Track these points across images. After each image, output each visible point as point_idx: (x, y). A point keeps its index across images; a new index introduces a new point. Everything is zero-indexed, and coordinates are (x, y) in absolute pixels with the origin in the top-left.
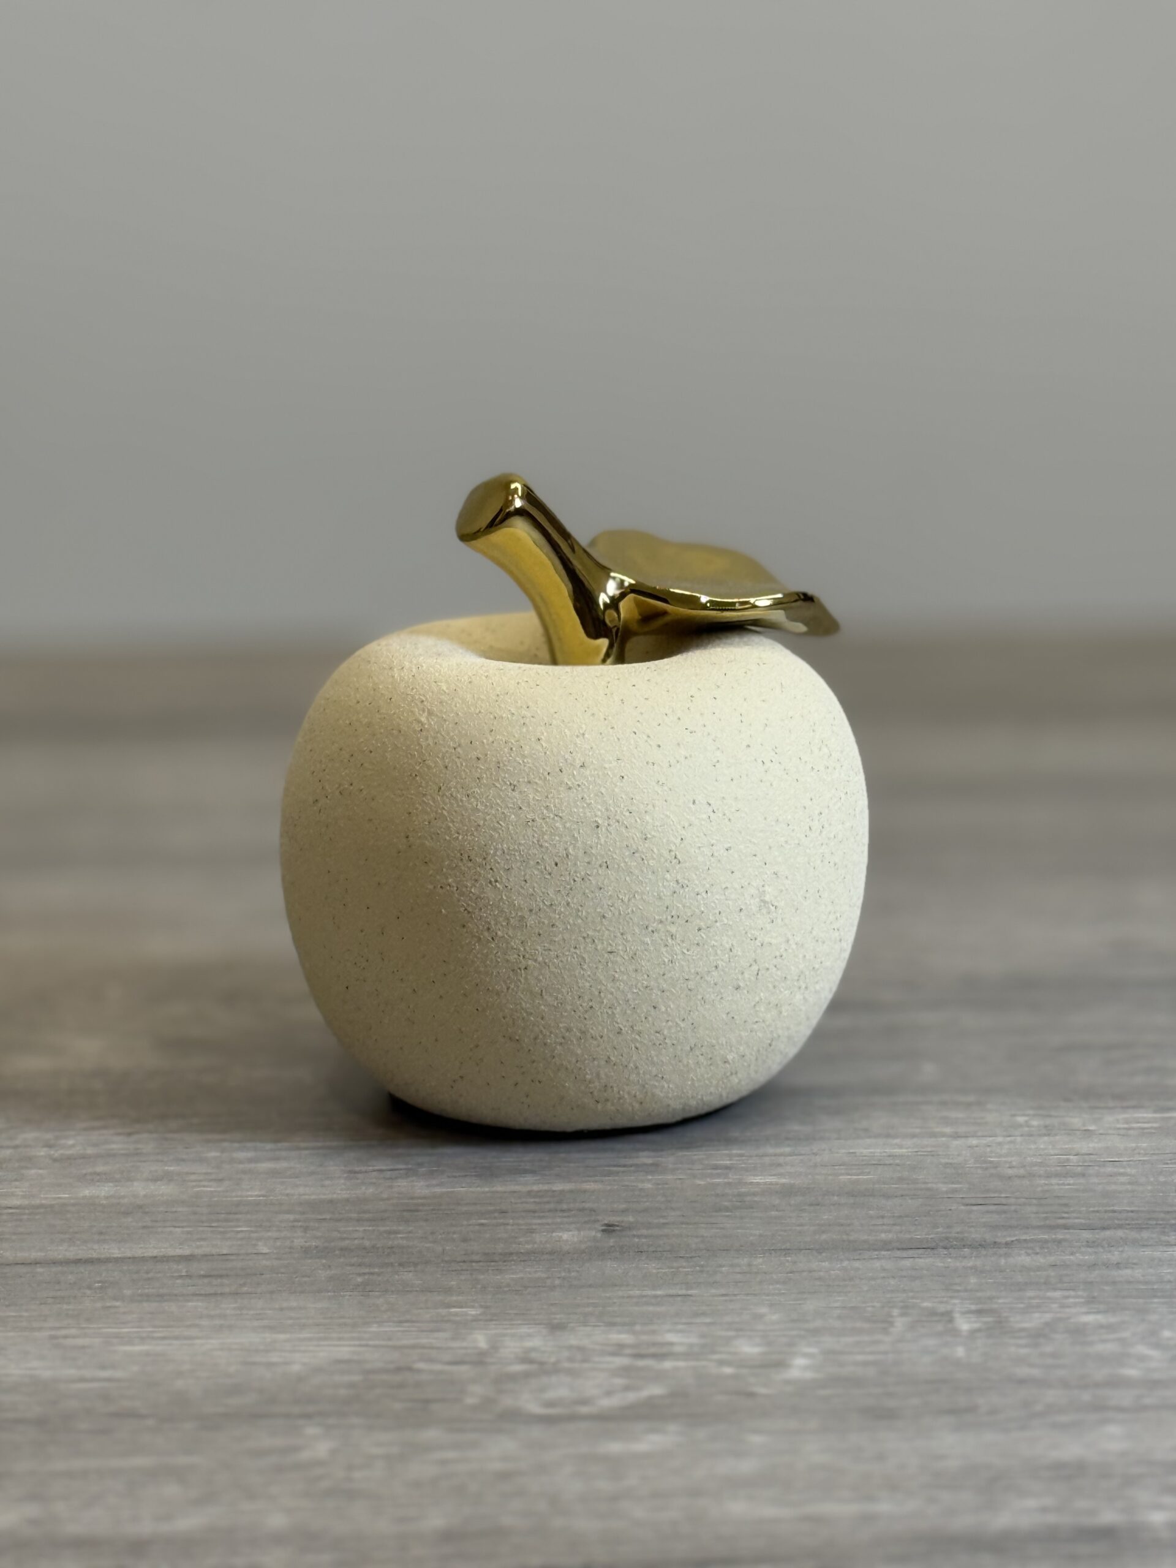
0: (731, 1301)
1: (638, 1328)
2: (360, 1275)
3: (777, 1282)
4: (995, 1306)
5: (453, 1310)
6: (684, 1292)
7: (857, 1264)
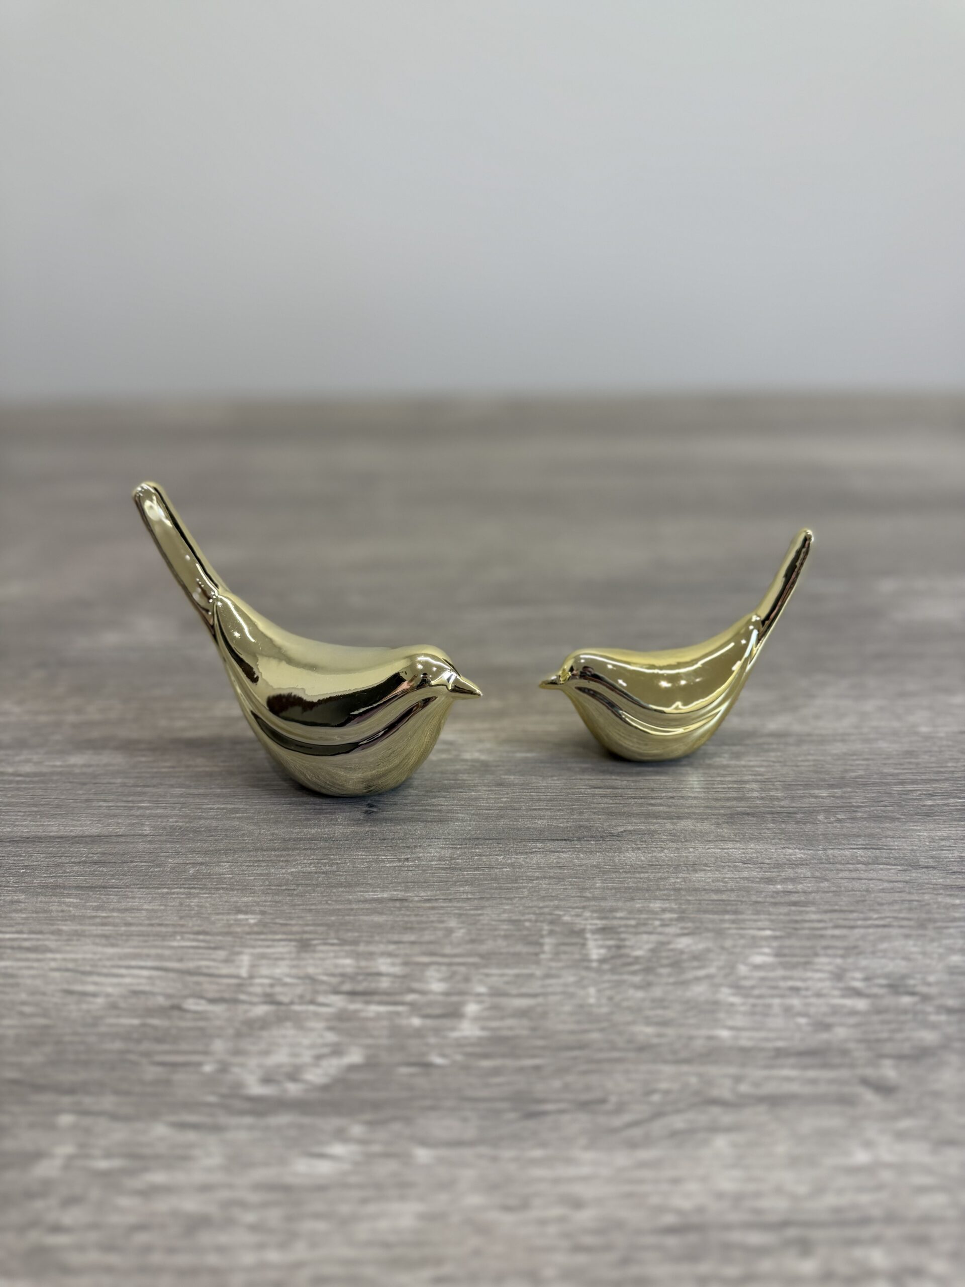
0: (433, 908)
1: (362, 948)
2: (194, 865)
3: (466, 882)
4: (615, 922)
5: (241, 916)
6: (401, 895)
7: (521, 859)
